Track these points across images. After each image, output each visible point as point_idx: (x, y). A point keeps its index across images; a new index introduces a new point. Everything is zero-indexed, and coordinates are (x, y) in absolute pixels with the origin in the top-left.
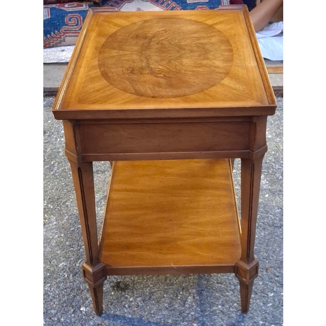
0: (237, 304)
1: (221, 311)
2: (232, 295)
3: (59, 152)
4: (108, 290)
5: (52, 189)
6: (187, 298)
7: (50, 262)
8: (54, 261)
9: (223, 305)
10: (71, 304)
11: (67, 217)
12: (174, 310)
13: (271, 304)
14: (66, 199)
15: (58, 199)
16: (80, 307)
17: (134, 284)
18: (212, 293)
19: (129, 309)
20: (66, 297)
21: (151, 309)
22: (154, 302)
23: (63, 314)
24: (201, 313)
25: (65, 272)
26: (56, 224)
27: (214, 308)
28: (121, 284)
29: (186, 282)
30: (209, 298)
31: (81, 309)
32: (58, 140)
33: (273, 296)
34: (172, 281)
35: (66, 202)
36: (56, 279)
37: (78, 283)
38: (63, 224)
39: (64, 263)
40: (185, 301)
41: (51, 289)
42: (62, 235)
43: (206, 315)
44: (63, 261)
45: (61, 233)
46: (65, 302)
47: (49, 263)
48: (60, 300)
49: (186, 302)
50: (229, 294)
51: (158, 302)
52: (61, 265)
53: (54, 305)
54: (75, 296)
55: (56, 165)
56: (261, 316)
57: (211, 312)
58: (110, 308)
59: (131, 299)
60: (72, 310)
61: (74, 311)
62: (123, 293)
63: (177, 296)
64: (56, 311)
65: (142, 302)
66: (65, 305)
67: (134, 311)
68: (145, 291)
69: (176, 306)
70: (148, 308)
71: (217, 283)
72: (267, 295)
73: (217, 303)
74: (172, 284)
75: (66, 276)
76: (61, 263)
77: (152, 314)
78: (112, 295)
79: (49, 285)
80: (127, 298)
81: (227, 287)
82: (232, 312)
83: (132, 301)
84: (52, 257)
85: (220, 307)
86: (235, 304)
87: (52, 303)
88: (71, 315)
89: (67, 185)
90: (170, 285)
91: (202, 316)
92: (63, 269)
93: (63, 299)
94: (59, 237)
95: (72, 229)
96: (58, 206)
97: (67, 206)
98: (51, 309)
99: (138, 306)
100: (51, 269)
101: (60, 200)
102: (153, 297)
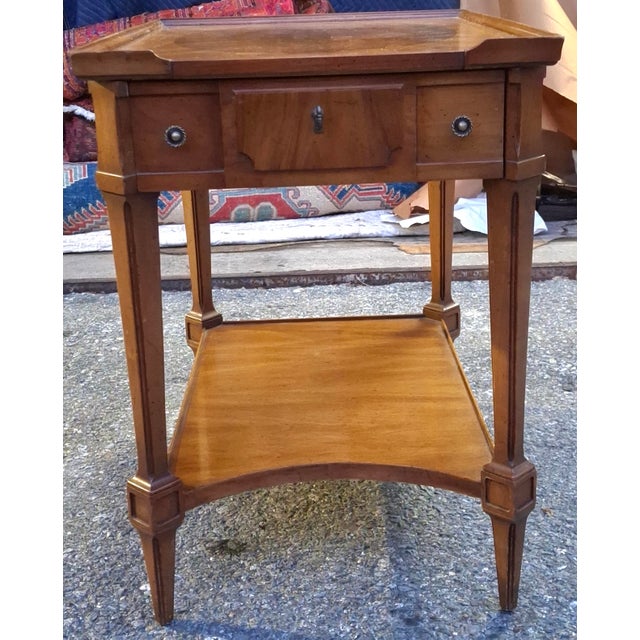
0: (490, 568)
1: (455, 580)
2: (475, 554)
3: (96, 358)
4: (202, 554)
5: (82, 407)
6: (377, 562)
7: (74, 515)
8: (83, 511)
9: (458, 571)
10: (119, 579)
11: (112, 445)
12: (350, 581)
13: (564, 567)
14: (110, 420)
15: (93, 420)
16: (139, 584)
17: (258, 542)
18: (432, 551)
19: (248, 584)
20: (108, 569)
21: (297, 583)
22: (303, 570)
23: (101, 596)
24: (410, 585)
25: (105, 529)
26: (88, 457)
27: (438, 577)
28: (229, 544)
29: (372, 536)
30: (425, 560)
31: (142, 588)
32: (97, 341)
33: (566, 554)
34: (341, 536)
35: (110, 423)
36: (86, 540)
37: (135, 546)
38: (102, 456)
39: (105, 516)
40: (374, 567)
41: (74, 557)
42: (101, 472)
43: (424, 589)
44: (102, 512)
45: (99, 469)
46: (105, 576)
47: (71, 516)
48: (94, 574)
49: (376, 569)
50: (470, 552)
51: (314, 569)
52: (96, 519)
53: (81, 583)
54: (127, 567)
55: (90, 374)
56: (547, 586)
57: (433, 582)
58: (207, 583)
59: (252, 568)
60: (122, 590)
61: (125, 590)
62: (235, 558)
63: (354, 560)
64: (84, 592)
65: (278, 571)
66: (104, 582)
67: (261, 587)
68: (284, 553)
69: (354, 575)
70: (291, 580)
71: (441, 535)
72: (553, 551)
73: (445, 568)
74: (342, 540)
75: (108, 535)
76: (97, 514)
77: (300, 589)
78: (209, 562)
79: (70, 550)
80: (243, 566)
81: (463, 541)
82: (481, 582)
83: (255, 571)
84: (78, 506)
85: (451, 573)
86: (486, 569)
87: (76, 580)
88: (118, 598)
89: (112, 400)
90: (337, 542)
91: (415, 590)
92: (102, 524)
93: (102, 573)
94: (93, 475)
95: (120, 463)
96: (92, 429)
97: (112, 429)
98: (74, 590)
99: (269, 578)
100: (76, 524)
101: (98, 421)
102: (301, 562)
